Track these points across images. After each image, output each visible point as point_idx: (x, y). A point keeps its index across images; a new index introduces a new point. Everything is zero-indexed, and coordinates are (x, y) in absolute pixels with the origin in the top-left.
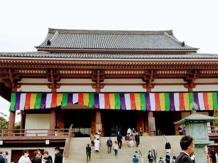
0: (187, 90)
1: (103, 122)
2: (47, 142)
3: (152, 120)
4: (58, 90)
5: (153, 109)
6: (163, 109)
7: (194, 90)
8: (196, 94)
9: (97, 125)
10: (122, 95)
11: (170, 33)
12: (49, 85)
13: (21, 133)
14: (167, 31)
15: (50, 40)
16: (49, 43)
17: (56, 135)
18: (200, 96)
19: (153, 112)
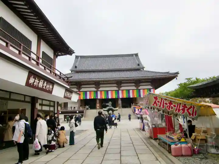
0: (136, 88)
1: (100, 103)
2: (78, 112)
3: (120, 102)
4: (81, 90)
5: (121, 97)
6: (125, 97)
7: (139, 88)
8: (139, 90)
9: (97, 104)
10: (107, 91)
11: (137, 55)
12: (77, 88)
13: (66, 107)
14: (135, 54)
15: (76, 66)
16: (76, 67)
17: (81, 109)
18: (141, 91)
19: (121, 98)
